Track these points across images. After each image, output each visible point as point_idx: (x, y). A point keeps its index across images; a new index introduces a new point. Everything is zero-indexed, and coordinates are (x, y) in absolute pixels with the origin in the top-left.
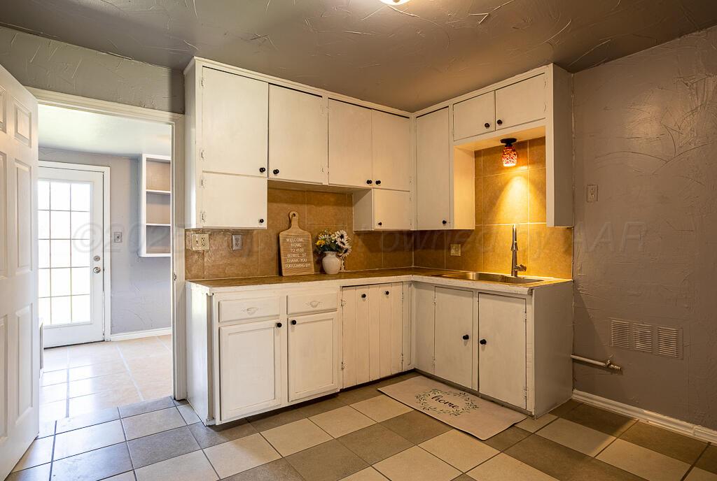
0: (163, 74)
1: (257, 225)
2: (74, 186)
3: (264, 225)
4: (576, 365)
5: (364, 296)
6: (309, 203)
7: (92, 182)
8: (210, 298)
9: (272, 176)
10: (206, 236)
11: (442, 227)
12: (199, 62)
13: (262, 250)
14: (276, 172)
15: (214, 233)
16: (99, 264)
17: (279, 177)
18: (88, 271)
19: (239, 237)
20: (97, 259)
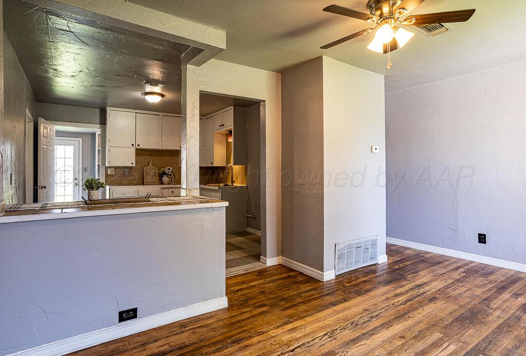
0: (97, 111)
1: (131, 165)
2: (66, 146)
3: (134, 165)
4: (249, 218)
5: (172, 192)
6: (158, 156)
7: (74, 145)
8: (109, 189)
9: (137, 147)
10: (113, 169)
11: (211, 165)
12: (108, 109)
13: (137, 175)
14: (138, 145)
15: (116, 168)
16: (76, 181)
17: (140, 147)
18: (72, 185)
19: (127, 169)
20: (76, 179)
